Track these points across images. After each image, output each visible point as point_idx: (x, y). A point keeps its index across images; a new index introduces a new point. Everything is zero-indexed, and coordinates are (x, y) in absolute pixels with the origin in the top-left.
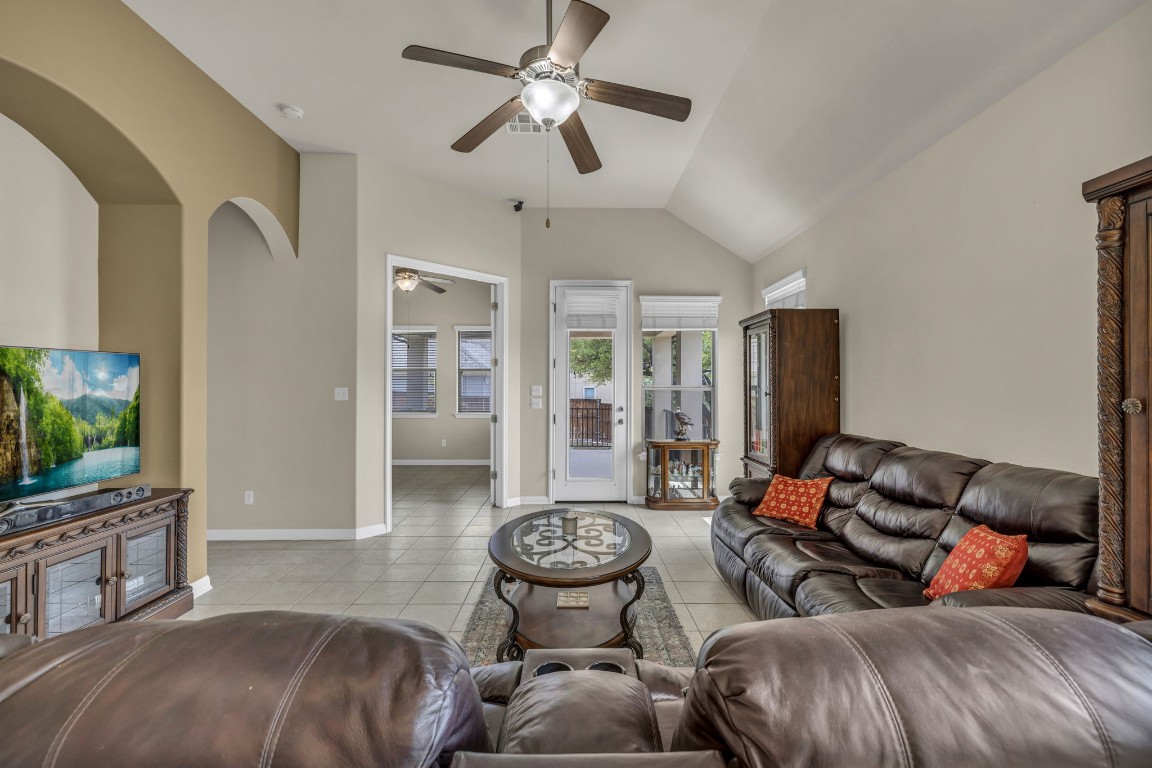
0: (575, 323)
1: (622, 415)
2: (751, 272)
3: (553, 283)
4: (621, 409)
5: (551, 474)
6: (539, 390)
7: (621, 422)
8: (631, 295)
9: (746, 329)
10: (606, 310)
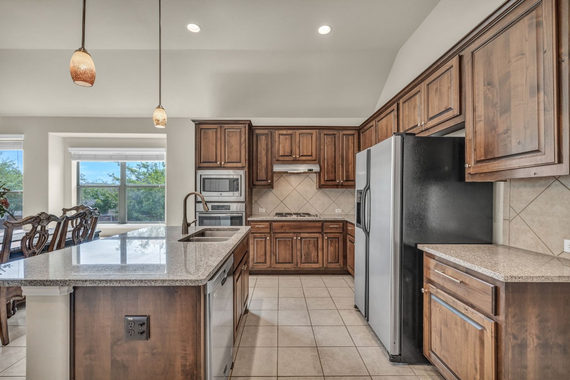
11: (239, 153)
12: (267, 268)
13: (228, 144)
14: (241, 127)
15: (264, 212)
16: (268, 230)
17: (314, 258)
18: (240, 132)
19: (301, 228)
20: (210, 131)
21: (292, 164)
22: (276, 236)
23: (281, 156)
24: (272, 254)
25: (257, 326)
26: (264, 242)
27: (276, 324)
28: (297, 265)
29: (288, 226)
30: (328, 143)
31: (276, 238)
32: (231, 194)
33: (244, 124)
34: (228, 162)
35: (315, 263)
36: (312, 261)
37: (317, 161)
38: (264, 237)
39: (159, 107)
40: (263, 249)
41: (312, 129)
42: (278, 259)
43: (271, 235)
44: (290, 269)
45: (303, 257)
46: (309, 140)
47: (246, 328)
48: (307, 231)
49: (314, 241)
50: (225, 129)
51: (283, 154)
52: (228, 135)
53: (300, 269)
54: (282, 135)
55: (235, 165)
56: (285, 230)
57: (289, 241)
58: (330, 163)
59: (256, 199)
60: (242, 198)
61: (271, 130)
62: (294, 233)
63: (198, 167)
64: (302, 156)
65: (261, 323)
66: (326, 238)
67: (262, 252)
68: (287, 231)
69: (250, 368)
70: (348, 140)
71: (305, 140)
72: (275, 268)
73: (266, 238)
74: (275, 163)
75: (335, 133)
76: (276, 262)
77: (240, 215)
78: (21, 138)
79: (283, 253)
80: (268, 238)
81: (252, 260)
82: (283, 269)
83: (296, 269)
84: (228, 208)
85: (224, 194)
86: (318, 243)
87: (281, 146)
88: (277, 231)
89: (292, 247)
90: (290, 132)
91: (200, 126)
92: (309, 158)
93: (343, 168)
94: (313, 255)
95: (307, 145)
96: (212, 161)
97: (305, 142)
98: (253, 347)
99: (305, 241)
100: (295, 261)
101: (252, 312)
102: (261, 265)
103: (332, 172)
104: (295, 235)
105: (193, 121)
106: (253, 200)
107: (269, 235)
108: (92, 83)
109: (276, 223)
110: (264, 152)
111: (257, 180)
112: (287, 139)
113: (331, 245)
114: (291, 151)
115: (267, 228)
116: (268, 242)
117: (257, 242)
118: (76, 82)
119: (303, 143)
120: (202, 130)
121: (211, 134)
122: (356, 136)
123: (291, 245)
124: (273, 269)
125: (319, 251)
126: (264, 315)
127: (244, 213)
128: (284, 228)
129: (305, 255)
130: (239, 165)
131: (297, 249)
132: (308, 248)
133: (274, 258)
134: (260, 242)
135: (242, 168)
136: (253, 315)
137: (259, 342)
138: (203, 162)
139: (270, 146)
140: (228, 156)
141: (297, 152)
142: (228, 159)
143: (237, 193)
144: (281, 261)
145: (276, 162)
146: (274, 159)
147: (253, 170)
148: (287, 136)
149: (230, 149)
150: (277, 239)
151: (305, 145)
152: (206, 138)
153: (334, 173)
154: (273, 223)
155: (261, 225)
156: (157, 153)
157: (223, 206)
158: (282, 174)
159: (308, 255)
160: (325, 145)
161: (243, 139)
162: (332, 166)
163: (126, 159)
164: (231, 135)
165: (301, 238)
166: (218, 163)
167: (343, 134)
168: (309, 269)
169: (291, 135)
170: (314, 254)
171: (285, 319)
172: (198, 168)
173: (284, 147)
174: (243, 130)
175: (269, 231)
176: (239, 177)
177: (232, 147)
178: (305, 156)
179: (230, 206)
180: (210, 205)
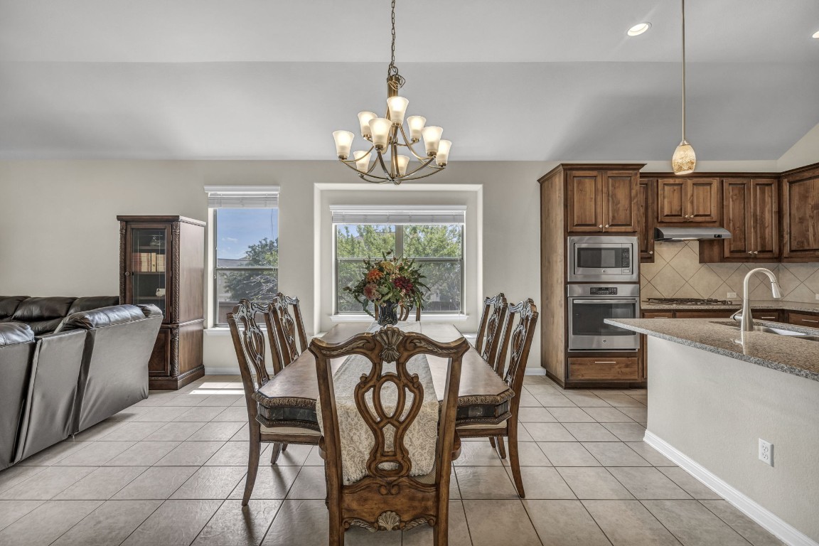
11: (628, 211)
13: (612, 199)
14: (631, 173)
18: (631, 181)
20: (587, 180)
21: (681, 227)
23: (667, 216)
30: (735, 197)
32: (618, 270)
33: (635, 169)
34: (612, 226)
37: (719, 223)
41: (711, 177)
46: (707, 192)
50: (609, 177)
51: (669, 214)
52: (613, 186)
54: (667, 185)
55: (623, 229)
58: (738, 225)
60: (634, 278)
61: (653, 179)
63: (570, 232)
64: (697, 216)
70: (763, 192)
71: (701, 193)
75: (745, 182)
77: (633, 302)
78: (275, 192)
84: (614, 291)
85: (609, 271)
87: (666, 201)
91: (571, 172)
92: (708, 219)
93: (756, 232)
95: (706, 201)
96: (590, 223)
97: (701, 196)
103: (740, 239)
105: (564, 165)
112: (676, 192)
114: (681, 209)
119: (698, 198)
120: (575, 179)
121: (588, 185)
122: (774, 187)
127: (637, 300)
130: (629, 229)
135: (633, 233)
138: (577, 225)
139: (650, 201)
140: (614, 217)
141: (690, 211)
142: (612, 220)
143: (627, 270)
145: (658, 225)
146: (656, 221)
148: (676, 187)
149: (617, 205)
151: (701, 200)
152: (581, 191)
153: (743, 241)
156: (454, 212)
157: (607, 289)
160: (731, 200)
161: (634, 192)
162: (741, 230)
163: (410, 221)
164: (617, 185)
166: (600, 226)
167: (757, 184)
169: (680, 186)
173: (670, 203)
174: (634, 178)
176: (630, 246)
177: (619, 203)
178: (701, 216)
179: (616, 288)
180: (588, 287)
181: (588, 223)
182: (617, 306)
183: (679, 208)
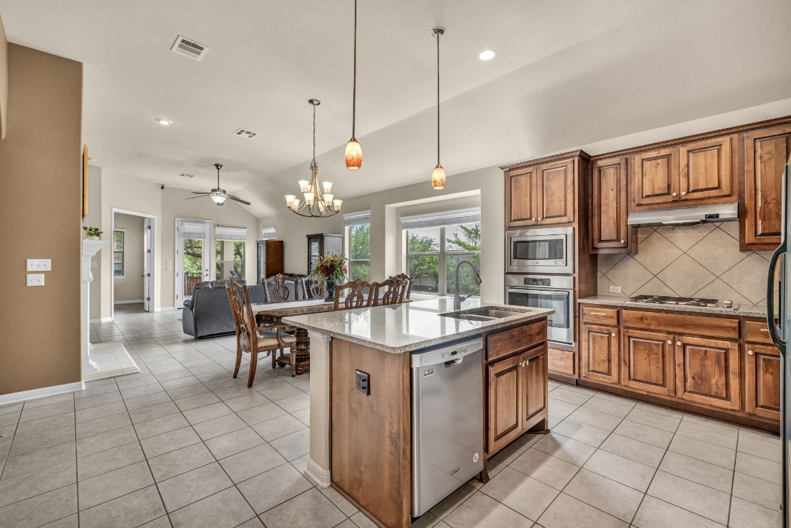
0: (188, 236)
1: (208, 273)
2: (258, 222)
3: (177, 219)
4: (207, 270)
5: (176, 297)
6: (171, 263)
7: (207, 275)
8: (212, 227)
9: (258, 244)
10: (201, 231)
11: (563, 202)
12: (612, 383)
13: (547, 192)
14: (567, 162)
15: (619, 291)
16: (614, 322)
17: (718, 388)
18: (565, 170)
19: (683, 326)
20: (523, 178)
22: (630, 334)
23: (647, 196)
24: (623, 363)
25: (547, 454)
26: (606, 341)
27: (581, 464)
28: (675, 392)
29: (654, 318)
30: (766, 157)
31: (629, 337)
32: (552, 262)
33: (572, 157)
34: (546, 218)
35: (722, 398)
36: (713, 393)
37: (735, 197)
38: (605, 331)
39: (437, 167)
40: (605, 352)
41: (721, 135)
42: (634, 373)
43: (619, 331)
44: (661, 397)
45: (690, 381)
46: (713, 157)
47: (531, 450)
48: (701, 333)
49: (718, 355)
50: (543, 171)
51: (650, 193)
52: (547, 179)
53: (682, 401)
54: (648, 159)
55: (557, 220)
56: (649, 325)
57: (658, 345)
59: (604, 271)
60: (569, 269)
61: (627, 156)
62: (670, 333)
64: (694, 191)
65: (558, 454)
66: (750, 352)
67: (604, 356)
68: (652, 327)
69: (506, 494)
71: (702, 160)
72: (628, 386)
73: (610, 334)
74: (634, 211)
76: (630, 377)
77: (566, 293)
78: (367, 213)
79: (645, 365)
80: (613, 335)
81: (585, 365)
82: (646, 393)
83: (673, 399)
84: (548, 283)
85: (541, 262)
86: (726, 360)
87: (646, 179)
88: (631, 325)
89: (663, 357)
90: (663, 152)
91: (511, 173)
92: (712, 193)
94: (714, 381)
95: (707, 169)
96: (526, 217)
97: (702, 164)
98: (526, 475)
99: (693, 352)
100: (670, 382)
101: (554, 435)
102: (603, 377)
103: (778, 216)
104: (672, 336)
105: (502, 168)
106: (599, 273)
107: (616, 329)
108: (359, 166)
109: (629, 312)
110: (612, 195)
111: (600, 241)
112: (659, 166)
113: (766, 371)
114: (669, 186)
115: (612, 317)
116: (614, 342)
117: (594, 339)
118: (350, 168)
119: (696, 167)
120: (513, 178)
121: (524, 181)
123: (660, 355)
124: (623, 388)
125: (731, 376)
126: (569, 446)
127: (571, 292)
128: (645, 321)
129: (693, 378)
130: (564, 220)
131: (675, 363)
132: (703, 366)
133: (624, 369)
134: (599, 339)
135: (568, 224)
136: (553, 439)
137: (538, 473)
138: (514, 220)
139: (623, 182)
140: (548, 209)
141: (684, 185)
142: (547, 212)
143: (561, 262)
144: (639, 377)
145: (637, 208)
146: (633, 204)
147: (592, 225)
148: (660, 161)
149: (551, 197)
150: (632, 340)
151: (702, 170)
152: (517, 188)
154: (624, 311)
155: (601, 312)
157: (540, 280)
158: (655, 228)
159: (701, 379)
160: (758, 161)
161: (570, 181)
163: (445, 224)
164: (551, 178)
165: (684, 345)
166: (533, 219)
168: (704, 407)
169: (668, 157)
170: (716, 380)
171: (602, 465)
172: (508, 228)
173: (652, 180)
174: (570, 167)
175: (616, 324)
176: (563, 237)
177: (553, 195)
178: (702, 190)
179: (549, 280)
180: (522, 278)
181: (523, 217)
182: (549, 297)
183: (666, 185)
